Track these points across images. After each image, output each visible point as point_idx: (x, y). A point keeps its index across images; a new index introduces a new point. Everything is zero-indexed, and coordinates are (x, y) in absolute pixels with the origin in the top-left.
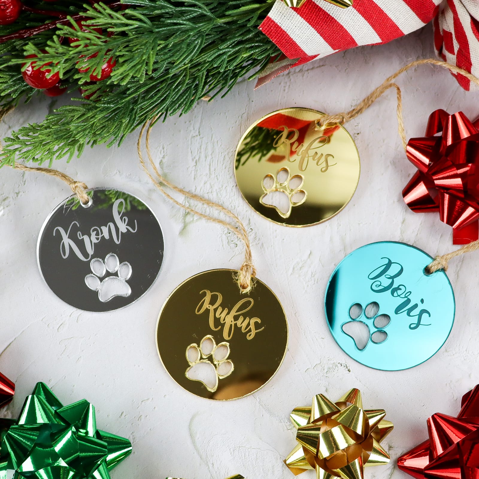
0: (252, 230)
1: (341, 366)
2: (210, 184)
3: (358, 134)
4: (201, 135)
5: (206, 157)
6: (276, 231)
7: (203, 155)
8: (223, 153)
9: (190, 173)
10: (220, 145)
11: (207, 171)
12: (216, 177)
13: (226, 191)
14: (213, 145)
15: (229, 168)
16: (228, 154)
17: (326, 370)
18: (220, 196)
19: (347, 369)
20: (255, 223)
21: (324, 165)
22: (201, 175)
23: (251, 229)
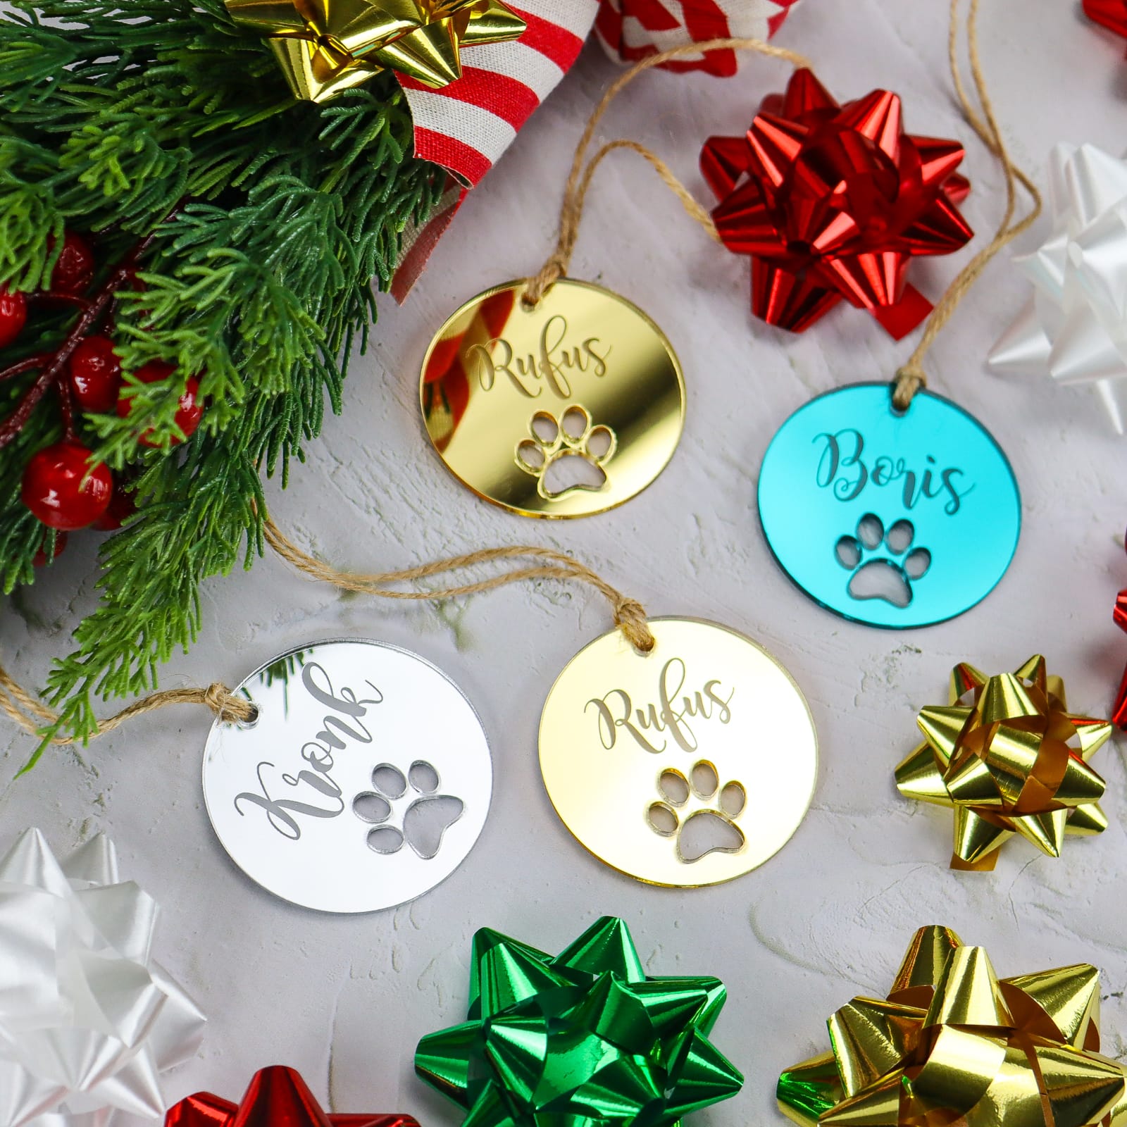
0: (571, 552)
1: (900, 653)
2: (435, 530)
3: (599, 277)
4: (344, 462)
5: (387, 492)
6: (610, 524)
7: (378, 493)
8: (409, 465)
9: (383, 537)
10: (392, 457)
11: (410, 513)
12: (434, 513)
13: (472, 521)
14: (380, 463)
15: (442, 482)
16: (419, 460)
17: (884, 679)
18: (470, 538)
19: (913, 652)
20: (567, 539)
21: (594, 363)
22: (405, 527)
23: (568, 551)
